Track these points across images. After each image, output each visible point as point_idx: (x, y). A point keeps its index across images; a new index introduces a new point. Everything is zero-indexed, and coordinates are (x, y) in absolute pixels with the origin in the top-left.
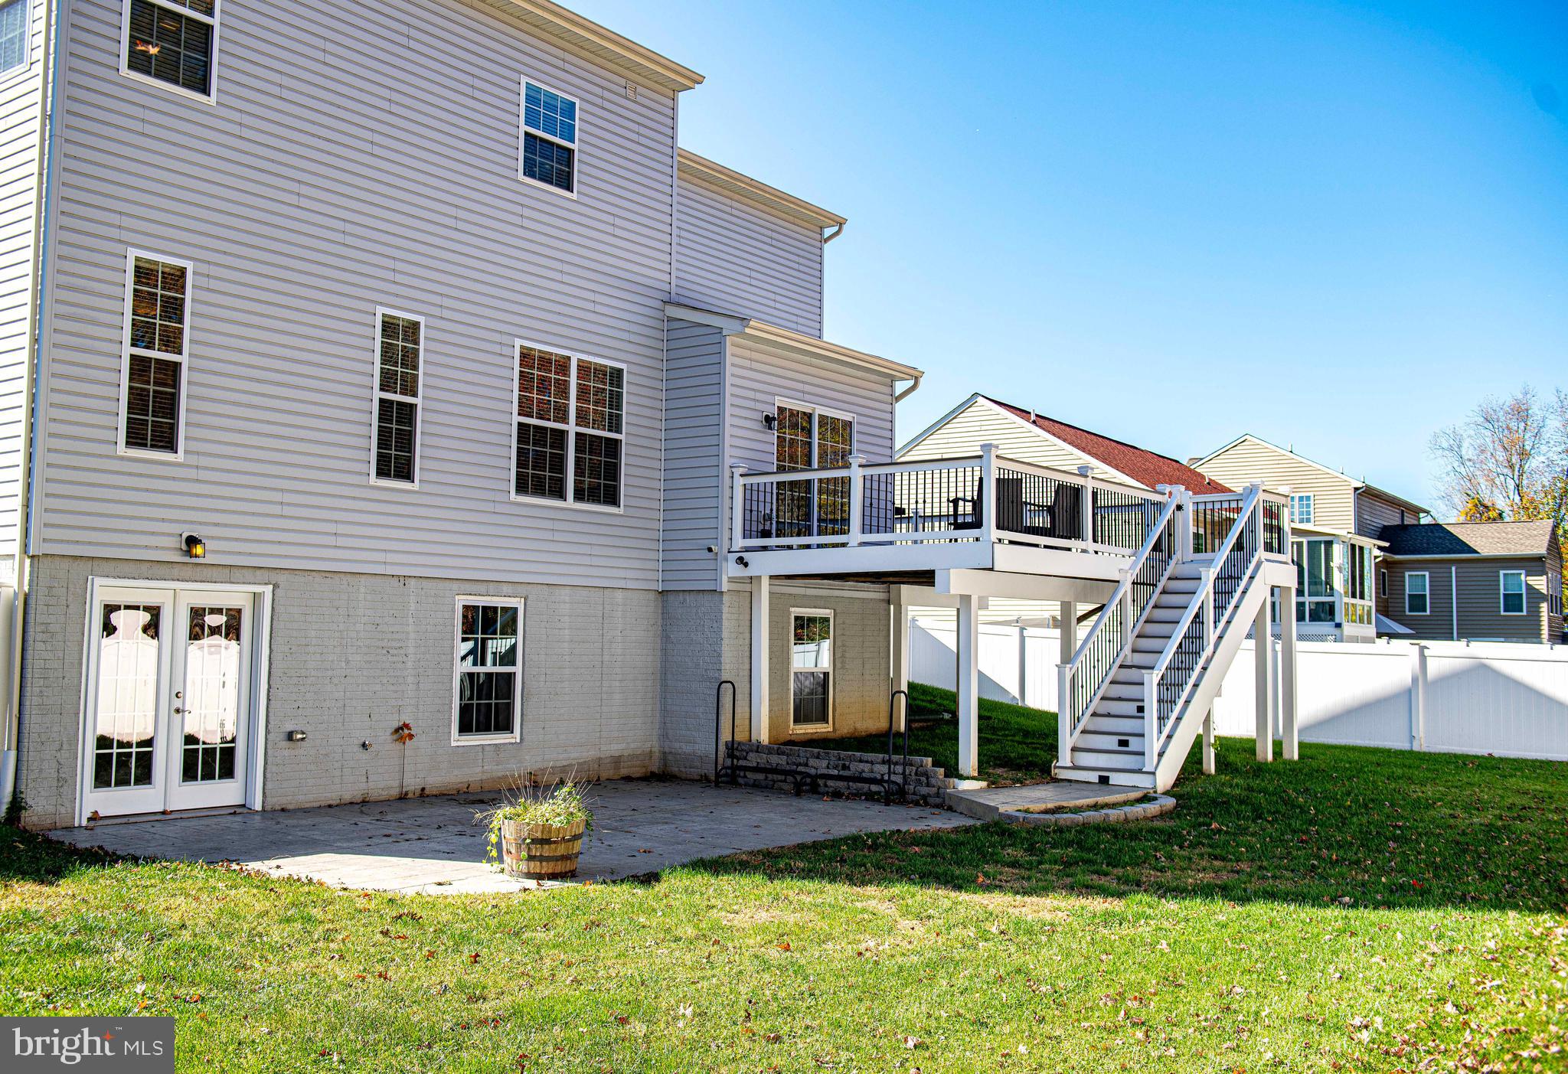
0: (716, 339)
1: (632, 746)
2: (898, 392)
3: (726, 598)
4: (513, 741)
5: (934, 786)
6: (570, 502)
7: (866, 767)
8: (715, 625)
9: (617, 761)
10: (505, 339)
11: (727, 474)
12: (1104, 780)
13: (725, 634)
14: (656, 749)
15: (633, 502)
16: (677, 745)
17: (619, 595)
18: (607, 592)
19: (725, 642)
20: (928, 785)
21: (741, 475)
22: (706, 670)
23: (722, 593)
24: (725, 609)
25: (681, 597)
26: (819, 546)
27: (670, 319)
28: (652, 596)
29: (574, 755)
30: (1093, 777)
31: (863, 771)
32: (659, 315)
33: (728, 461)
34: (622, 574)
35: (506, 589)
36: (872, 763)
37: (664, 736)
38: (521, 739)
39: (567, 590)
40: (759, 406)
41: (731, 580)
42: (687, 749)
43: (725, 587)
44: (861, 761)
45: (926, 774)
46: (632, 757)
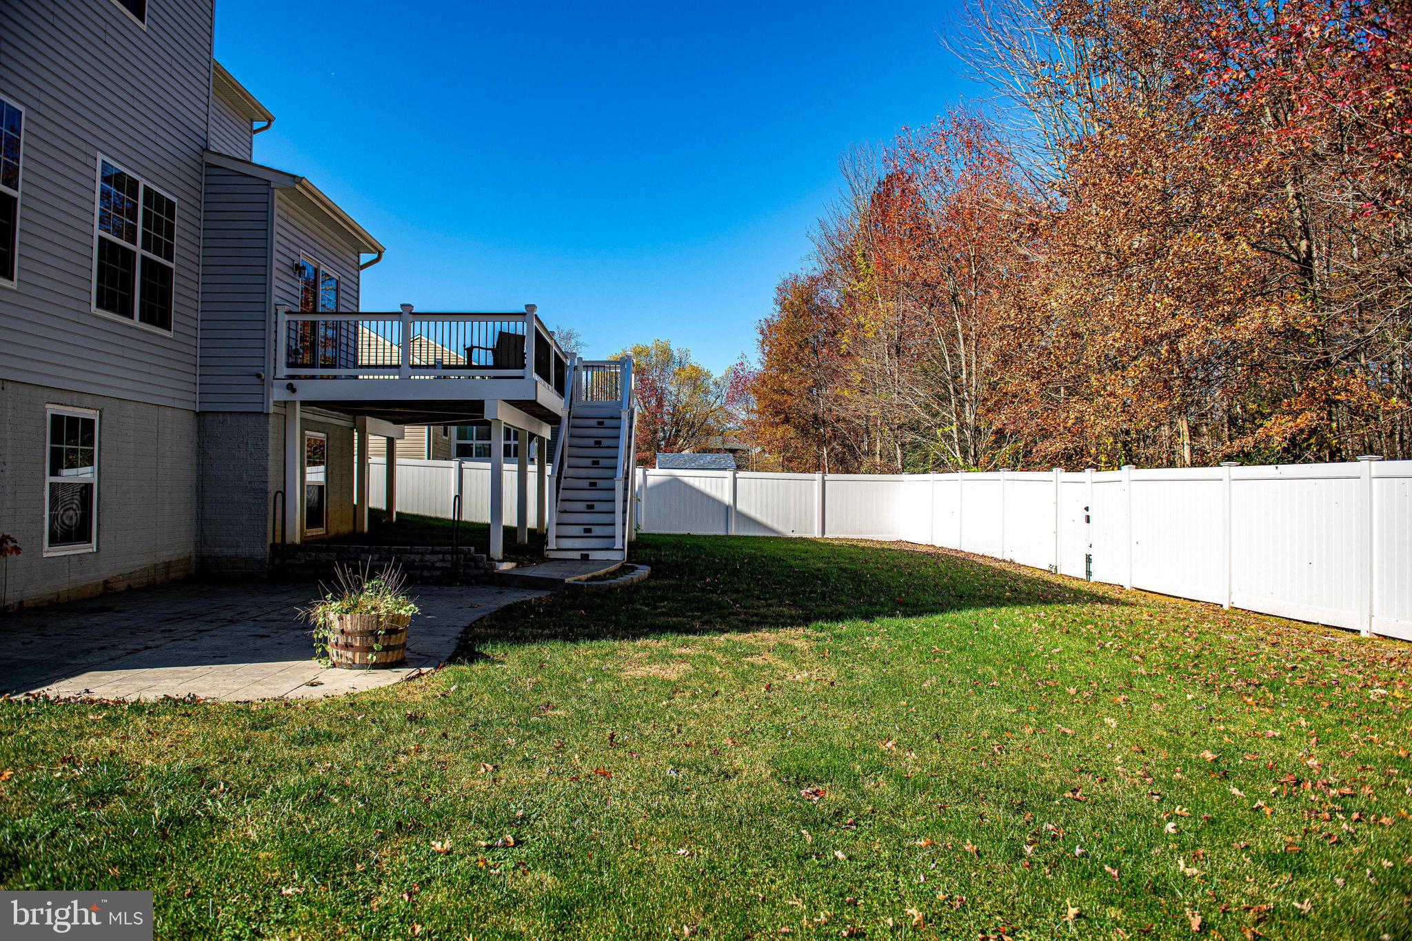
0: (264, 189)
1: (178, 552)
2: (362, 263)
3: (271, 419)
4: (90, 550)
5: (482, 568)
6: (136, 322)
7: (418, 557)
8: (260, 443)
9: (168, 566)
10: (90, 151)
11: (273, 311)
12: (585, 558)
13: (270, 451)
14: (193, 555)
15: (181, 328)
16: (217, 550)
17: (169, 413)
18: (161, 409)
19: (270, 458)
20: (477, 567)
21: (286, 313)
22: (250, 483)
23: (268, 414)
24: (270, 429)
25: (221, 417)
26: (322, 378)
27: (209, 165)
28: (191, 415)
29: (137, 563)
30: (577, 555)
31: (414, 561)
32: (198, 159)
33: (275, 300)
34: (171, 393)
35: (87, 400)
36: (422, 554)
37: (201, 541)
38: (98, 548)
39: (133, 406)
40: (292, 256)
41: (276, 403)
42: (230, 552)
43: (272, 409)
44: (412, 553)
45: (474, 559)
46: (179, 561)
